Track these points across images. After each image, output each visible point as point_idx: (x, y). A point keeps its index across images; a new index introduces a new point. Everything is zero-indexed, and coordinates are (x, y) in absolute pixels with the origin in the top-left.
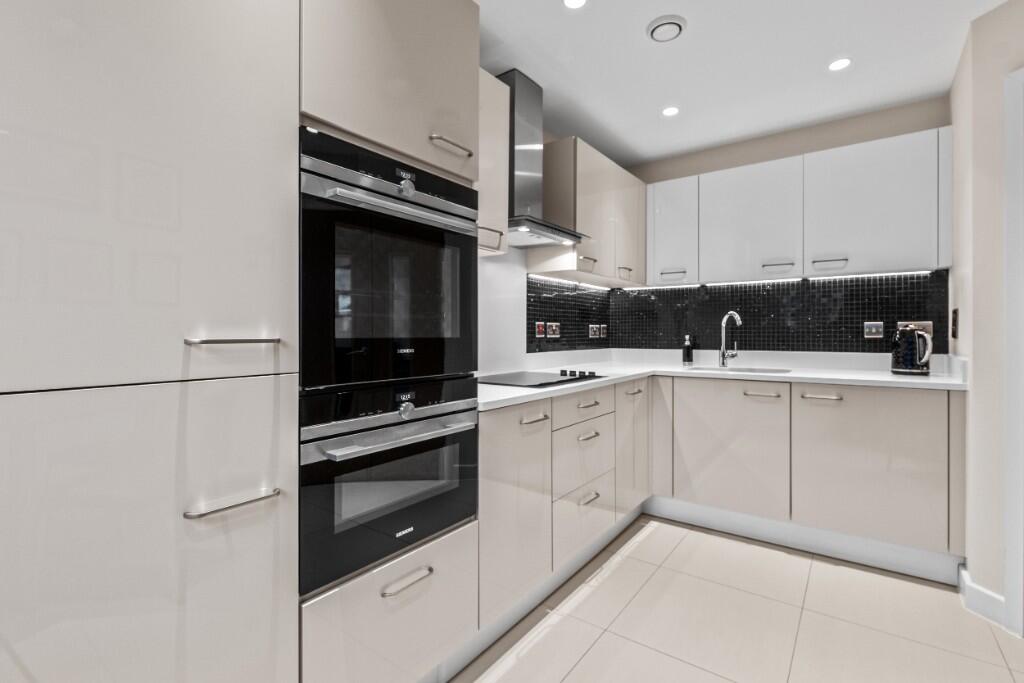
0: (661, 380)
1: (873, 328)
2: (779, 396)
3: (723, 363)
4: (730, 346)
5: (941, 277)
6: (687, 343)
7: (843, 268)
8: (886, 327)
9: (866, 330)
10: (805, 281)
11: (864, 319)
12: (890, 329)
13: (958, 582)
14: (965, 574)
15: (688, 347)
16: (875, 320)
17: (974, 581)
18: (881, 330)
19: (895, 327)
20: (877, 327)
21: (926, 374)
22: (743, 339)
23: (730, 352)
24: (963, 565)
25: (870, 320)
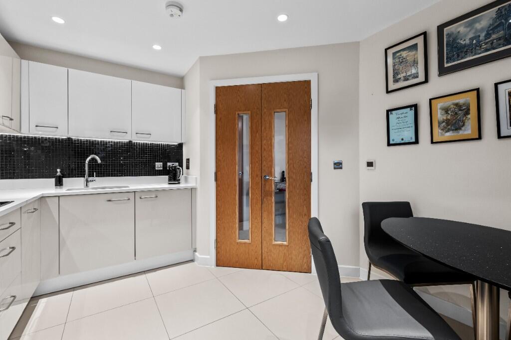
0: (47, 199)
1: (159, 165)
2: (129, 199)
3: (87, 185)
4: (91, 175)
5: (180, 146)
6: (59, 174)
7: (149, 138)
8: (163, 165)
9: (156, 166)
10: (130, 142)
11: (156, 162)
12: (165, 166)
13: (194, 257)
14: (197, 254)
15: (60, 176)
16: (160, 162)
17: (200, 255)
18: (162, 166)
19: (166, 165)
20: (160, 165)
21: (179, 183)
22: (99, 171)
23: (91, 179)
24: (195, 251)
25: (157, 162)
